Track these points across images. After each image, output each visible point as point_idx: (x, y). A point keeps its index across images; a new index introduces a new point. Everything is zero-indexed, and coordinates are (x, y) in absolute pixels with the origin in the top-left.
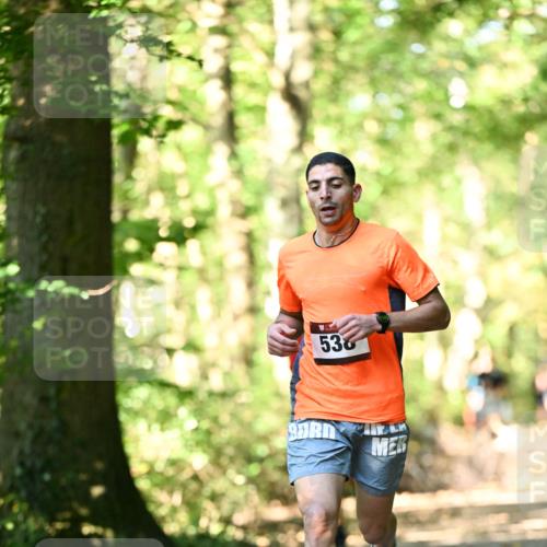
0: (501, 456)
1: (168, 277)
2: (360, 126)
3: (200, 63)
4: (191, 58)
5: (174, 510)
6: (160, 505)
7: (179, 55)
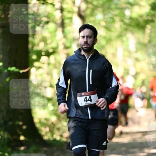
0: (140, 117)
1: (45, 66)
2: (100, 23)
3: (54, 5)
4: (51, 4)
5: (46, 133)
6: (42, 131)
7: (48, 3)
